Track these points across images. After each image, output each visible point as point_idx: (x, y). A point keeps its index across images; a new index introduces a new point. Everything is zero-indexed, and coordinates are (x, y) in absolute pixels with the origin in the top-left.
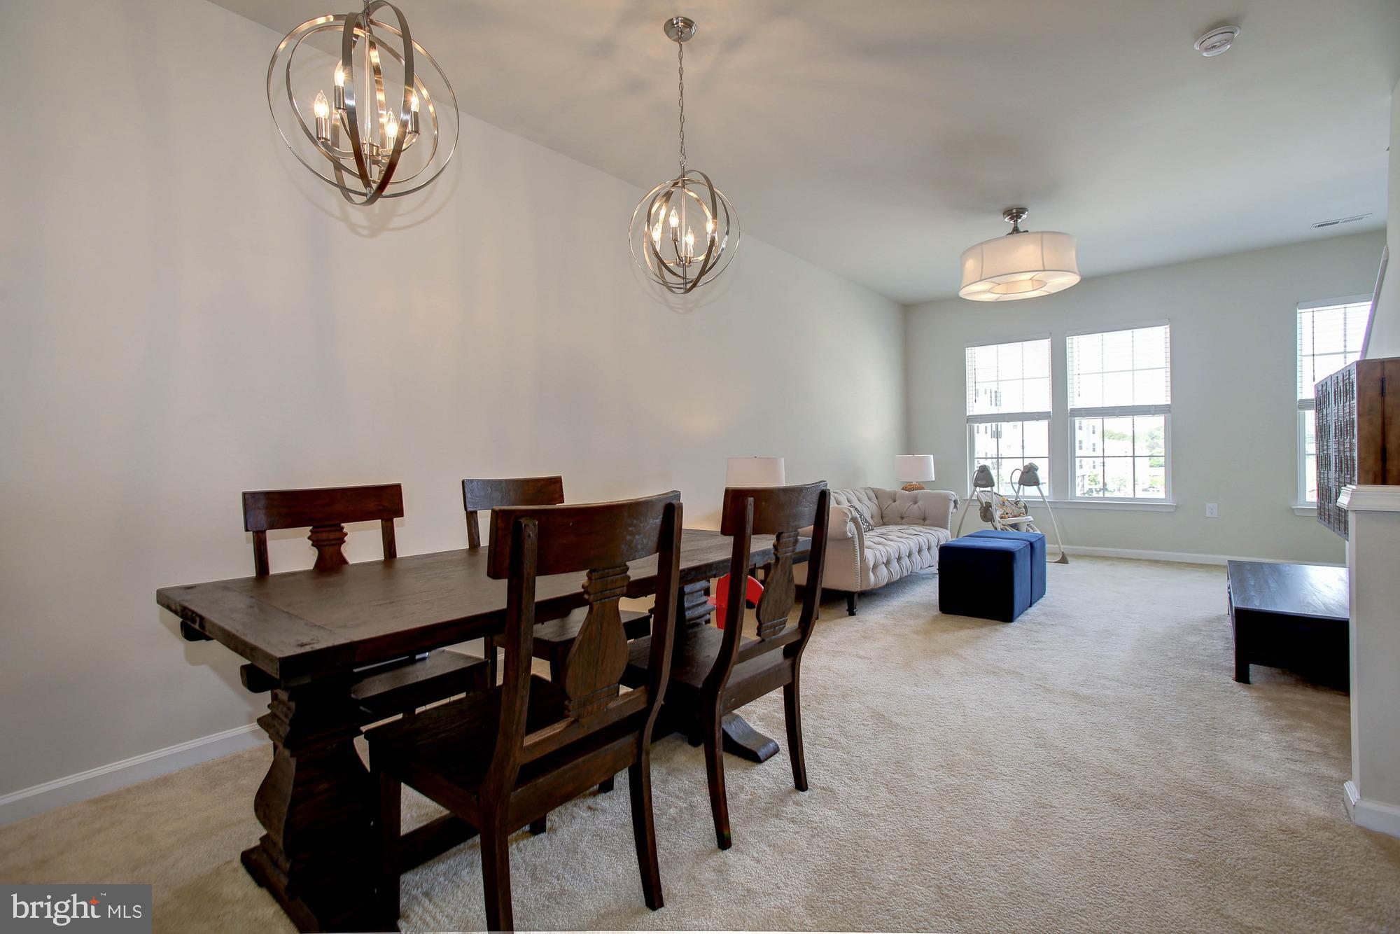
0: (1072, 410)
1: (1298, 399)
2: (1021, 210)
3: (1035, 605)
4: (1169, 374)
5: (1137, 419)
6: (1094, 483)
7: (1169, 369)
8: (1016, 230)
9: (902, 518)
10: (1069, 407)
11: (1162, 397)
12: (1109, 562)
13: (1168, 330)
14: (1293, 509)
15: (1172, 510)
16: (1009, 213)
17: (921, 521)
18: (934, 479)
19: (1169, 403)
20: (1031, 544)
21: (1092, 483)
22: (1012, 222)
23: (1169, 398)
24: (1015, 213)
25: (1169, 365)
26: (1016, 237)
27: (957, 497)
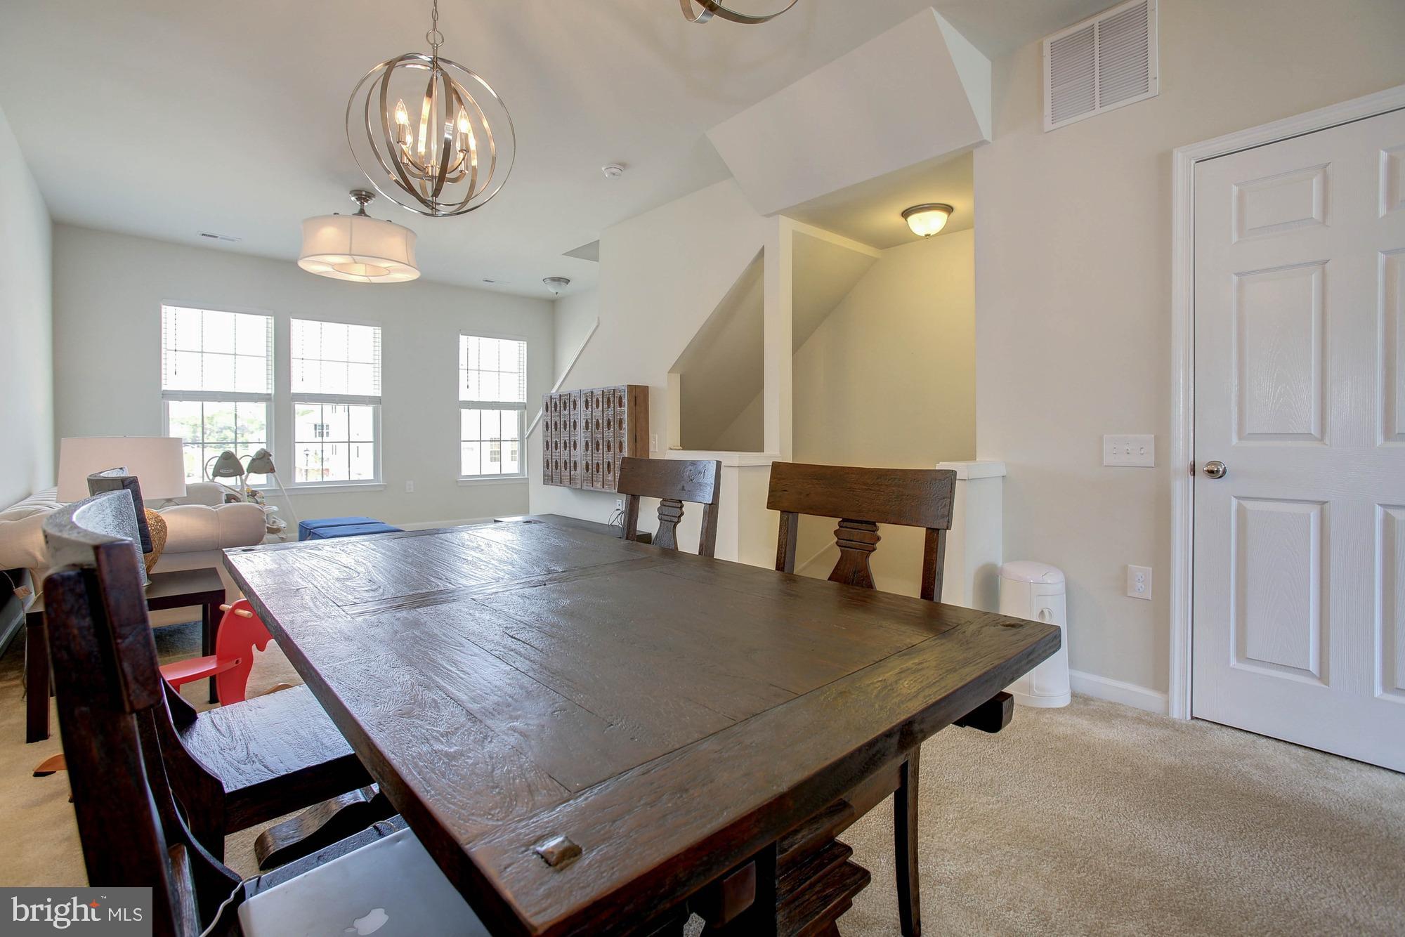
0: (295, 395)
2: (370, 195)
5: (353, 408)
7: (379, 366)
8: (362, 212)
10: (291, 391)
13: (379, 331)
15: (382, 489)
16: (358, 193)
22: (358, 203)
24: (364, 196)
26: (362, 219)
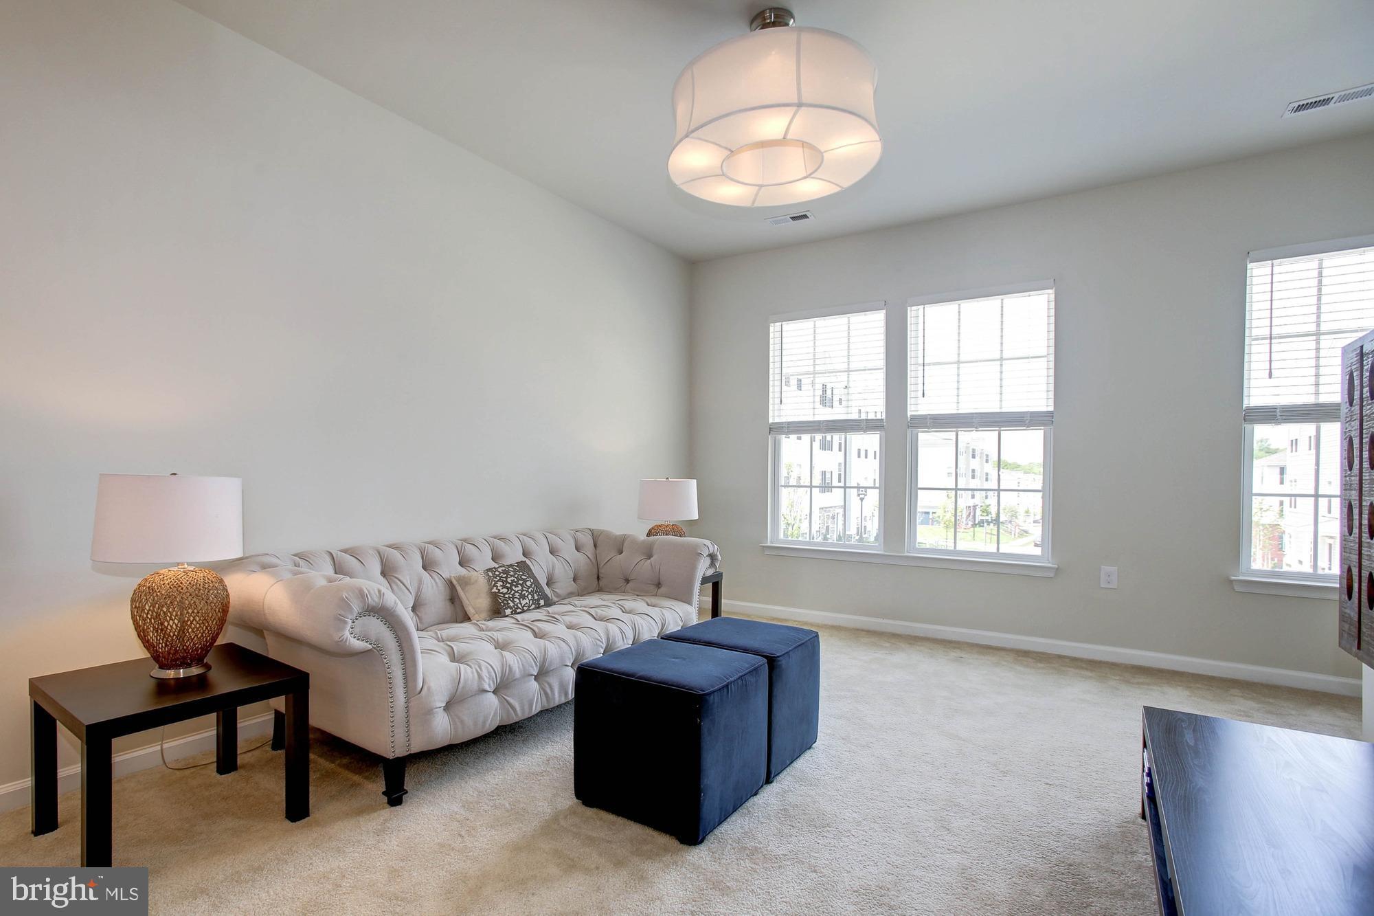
0: (914, 418)
1: (1244, 406)
3: (778, 778)
4: (1052, 365)
5: (1005, 432)
6: (985, 514)
7: (1052, 358)
9: (627, 581)
10: (909, 414)
11: (1041, 401)
12: (954, 654)
13: (1052, 297)
14: (1231, 582)
15: (1052, 575)
17: (652, 588)
18: (696, 516)
19: (1051, 409)
20: (772, 662)
21: (983, 514)
23: (1051, 402)
25: (1052, 350)
27: (715, 549)
